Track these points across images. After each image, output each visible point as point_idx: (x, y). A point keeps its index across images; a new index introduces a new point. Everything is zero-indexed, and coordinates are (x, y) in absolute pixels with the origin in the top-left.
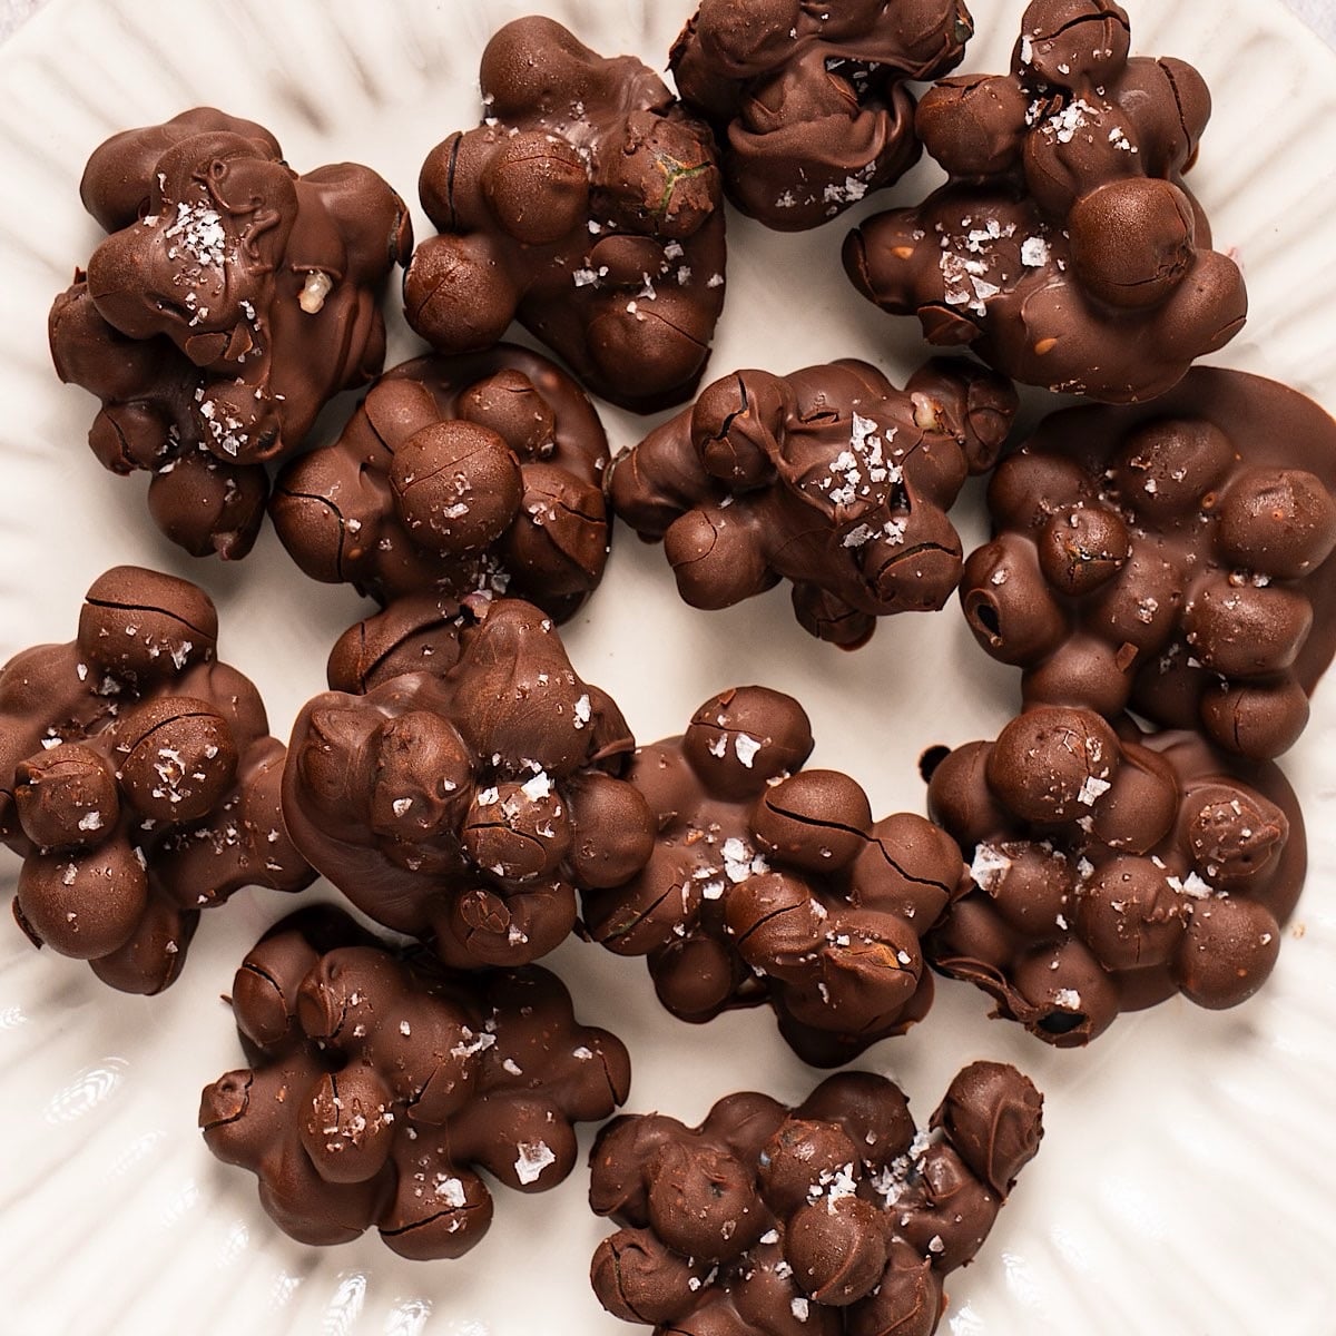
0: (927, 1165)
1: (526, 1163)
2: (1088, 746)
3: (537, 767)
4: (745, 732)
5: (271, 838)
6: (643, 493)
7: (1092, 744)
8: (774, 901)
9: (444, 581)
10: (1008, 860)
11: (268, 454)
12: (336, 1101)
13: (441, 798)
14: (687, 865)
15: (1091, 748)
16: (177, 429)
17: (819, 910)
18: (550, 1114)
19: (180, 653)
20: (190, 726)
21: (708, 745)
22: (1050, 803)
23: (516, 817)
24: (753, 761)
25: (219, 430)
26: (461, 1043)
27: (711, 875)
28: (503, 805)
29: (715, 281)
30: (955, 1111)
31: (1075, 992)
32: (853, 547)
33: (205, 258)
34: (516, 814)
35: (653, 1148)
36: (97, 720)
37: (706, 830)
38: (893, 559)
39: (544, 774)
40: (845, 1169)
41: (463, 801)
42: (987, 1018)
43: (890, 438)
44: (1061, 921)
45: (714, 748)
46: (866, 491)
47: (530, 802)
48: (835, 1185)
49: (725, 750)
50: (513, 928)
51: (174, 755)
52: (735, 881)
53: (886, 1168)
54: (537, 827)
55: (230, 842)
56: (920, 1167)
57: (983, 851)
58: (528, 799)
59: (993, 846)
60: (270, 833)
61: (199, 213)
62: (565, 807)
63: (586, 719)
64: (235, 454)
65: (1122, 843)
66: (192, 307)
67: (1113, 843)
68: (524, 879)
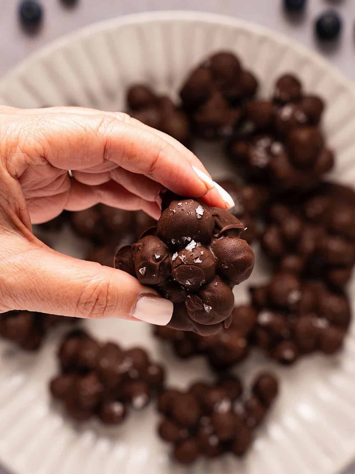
13: (157, 262)
23: (185, 259)
28: (180, 257)
39: (193, 241)
41: (167, 261)
50: (205, 305)
58: (189, 251)
63: (202, 214)
68: (202, 284)
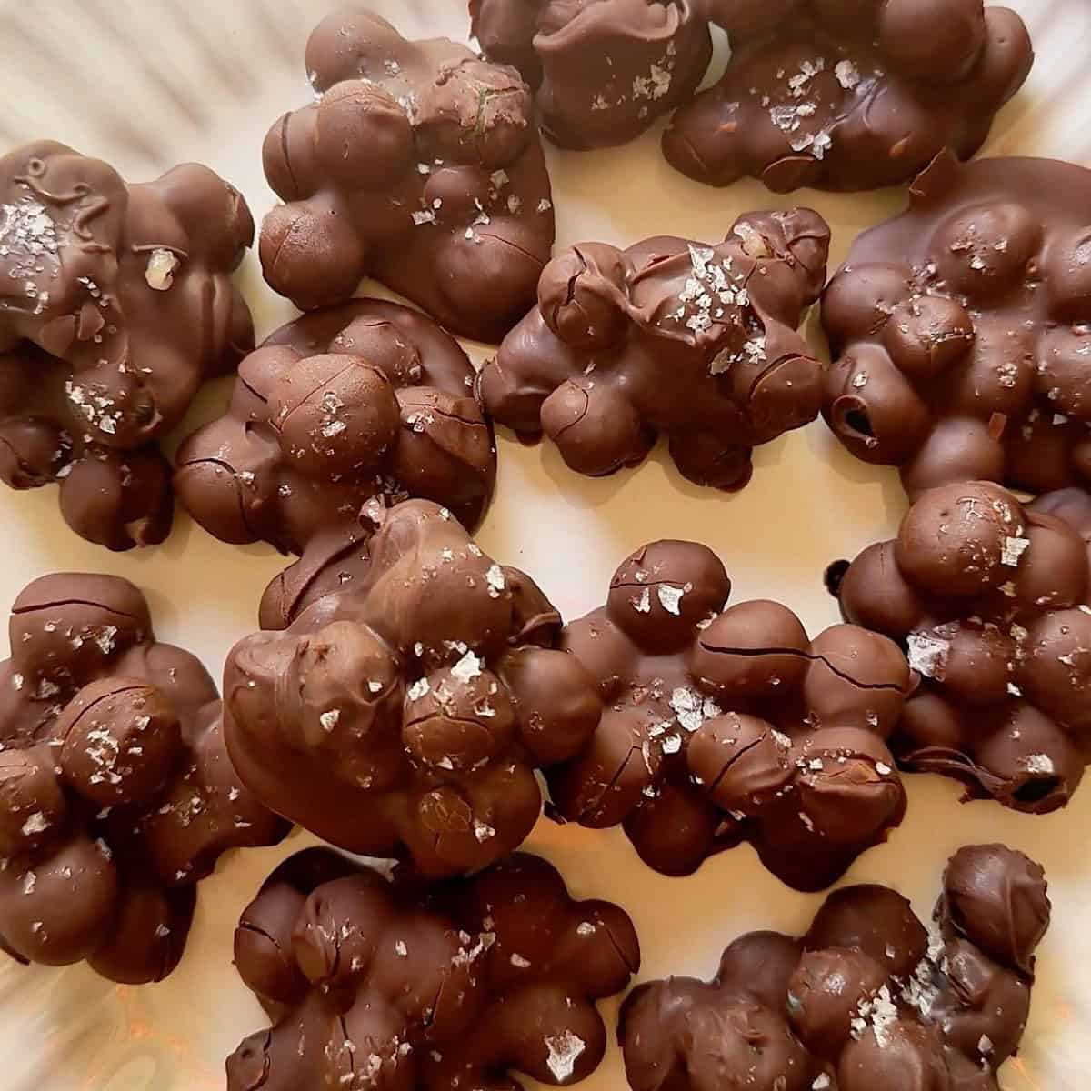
0: (950, 964)
1: (557, 1057)
2: (996, 508)
3: (462, 648)
4: (665, 582)
5: (233, 796)
6: (511, 387)
7: (1000, 506)
8: (735, 740)
9: (345, 508)
10: (945, 642)
11: (148, 428)
12: (347, 1044)
13: (370, 702)
14: (639, 724)
15: (999, 510)
16: (68, 434)
17: (781, 739)
18: (568, 1000)
19: (106, 637)
20: (117, 702)
21: (631, 604)
22: (975, 572)
23: (451, 703)
24: (679, 607)
25: (92, 412)
26: (461, 949)
27: (666, 730)
28: (435, 694)
29: (543, 205)
30: (960, 902)
31: (1044, 756)
32: (719, 374)
33: (36, 247)
34: (450, 700)
35: (679, 1014)
36: (43, 724)
37: (649, 685)
38: (760, 377)
39: (471, 654)
40: (880, 992)
41: (394, 699)
42: (959, 804)
43: (728, 267)
44: (1013, 689)
45: (639, 605)
46: (720, 312)
47: (463, 684)
48: (875, 1012)
49: (650, 604)
50: (477, 824)
51: (104, 736)
52: (691, 730)
53: (910, 976)
54: (475, 708)
55: (196, 811)
56: (945, 967)
57: (915, 641)
58: (460, 681)
59: (924, 634)
60: (231, 791)
61: (24, 209)
62: (499, 682)
63: (501, 586)
64: (113, 432)
65: (1048, 599)
66: (32, 295)
67: (1041, 601)
68: (477, 768)
